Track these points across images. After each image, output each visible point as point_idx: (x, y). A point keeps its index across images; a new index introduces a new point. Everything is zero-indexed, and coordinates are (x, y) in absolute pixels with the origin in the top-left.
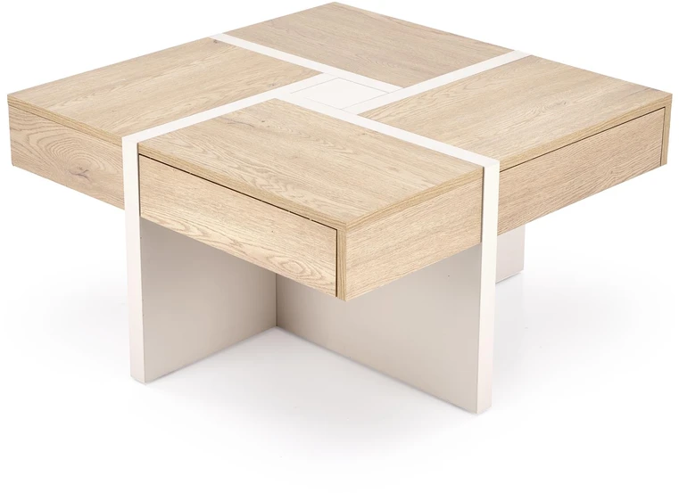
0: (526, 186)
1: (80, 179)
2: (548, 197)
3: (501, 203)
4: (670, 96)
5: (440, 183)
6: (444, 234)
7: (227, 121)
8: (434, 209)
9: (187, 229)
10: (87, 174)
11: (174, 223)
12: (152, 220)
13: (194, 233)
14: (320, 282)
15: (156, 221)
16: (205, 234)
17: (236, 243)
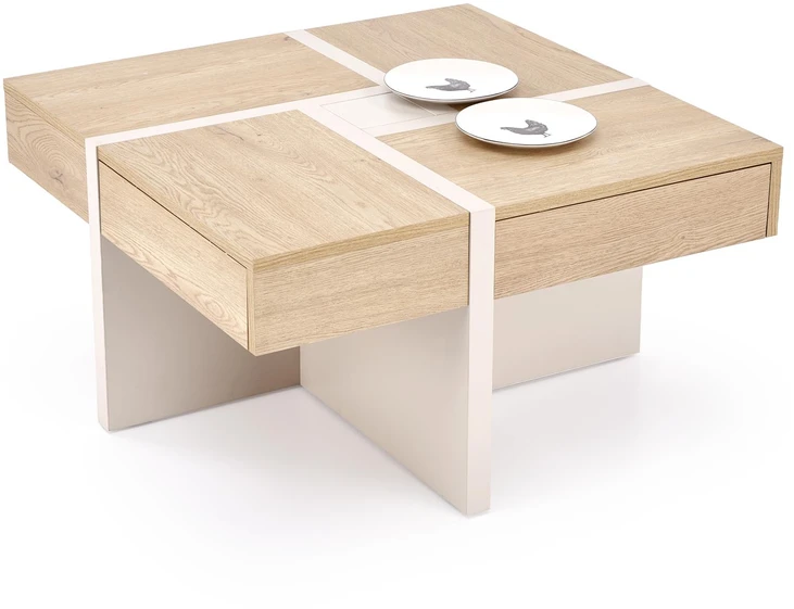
0: (540, 242)
1: (57, 184)
2: (577, 259)
3: (500, 259)
4: (780, 149)
5: (401, 225)
6: (408, 289)
7: (220, 131)
8: (391, 257)
9: (136, 253)
10: (62, 179)
11: (126, 245)
12: (110, 239)
13: (141, 259)
14: (235, 329)
15: (113, 241)
16: (149, 261)
17: (172, 275)
